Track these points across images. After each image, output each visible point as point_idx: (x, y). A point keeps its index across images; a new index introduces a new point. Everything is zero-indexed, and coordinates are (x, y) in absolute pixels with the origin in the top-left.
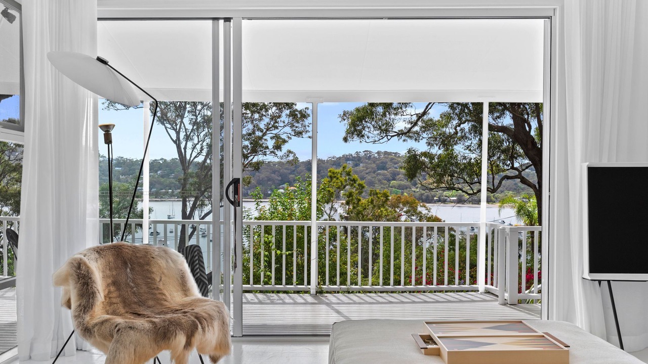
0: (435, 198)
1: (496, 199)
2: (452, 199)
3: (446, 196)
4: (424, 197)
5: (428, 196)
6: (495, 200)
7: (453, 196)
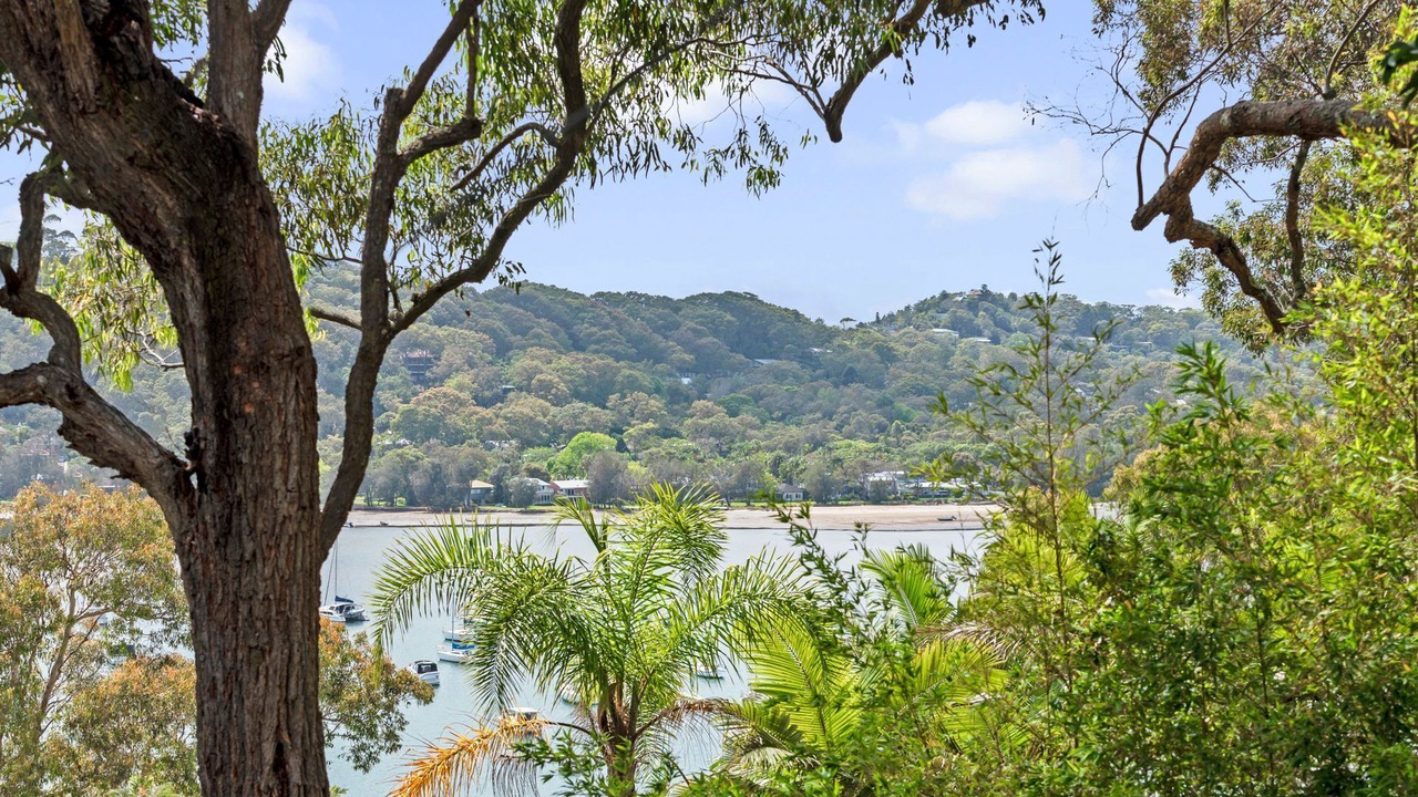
0: (476, 484)
1: (789, 481)
2: (564, 484)
3: (534, 473)
4: (417, 481)
5: (437, 474)
6: (782, 487)
7: (570, 472)
